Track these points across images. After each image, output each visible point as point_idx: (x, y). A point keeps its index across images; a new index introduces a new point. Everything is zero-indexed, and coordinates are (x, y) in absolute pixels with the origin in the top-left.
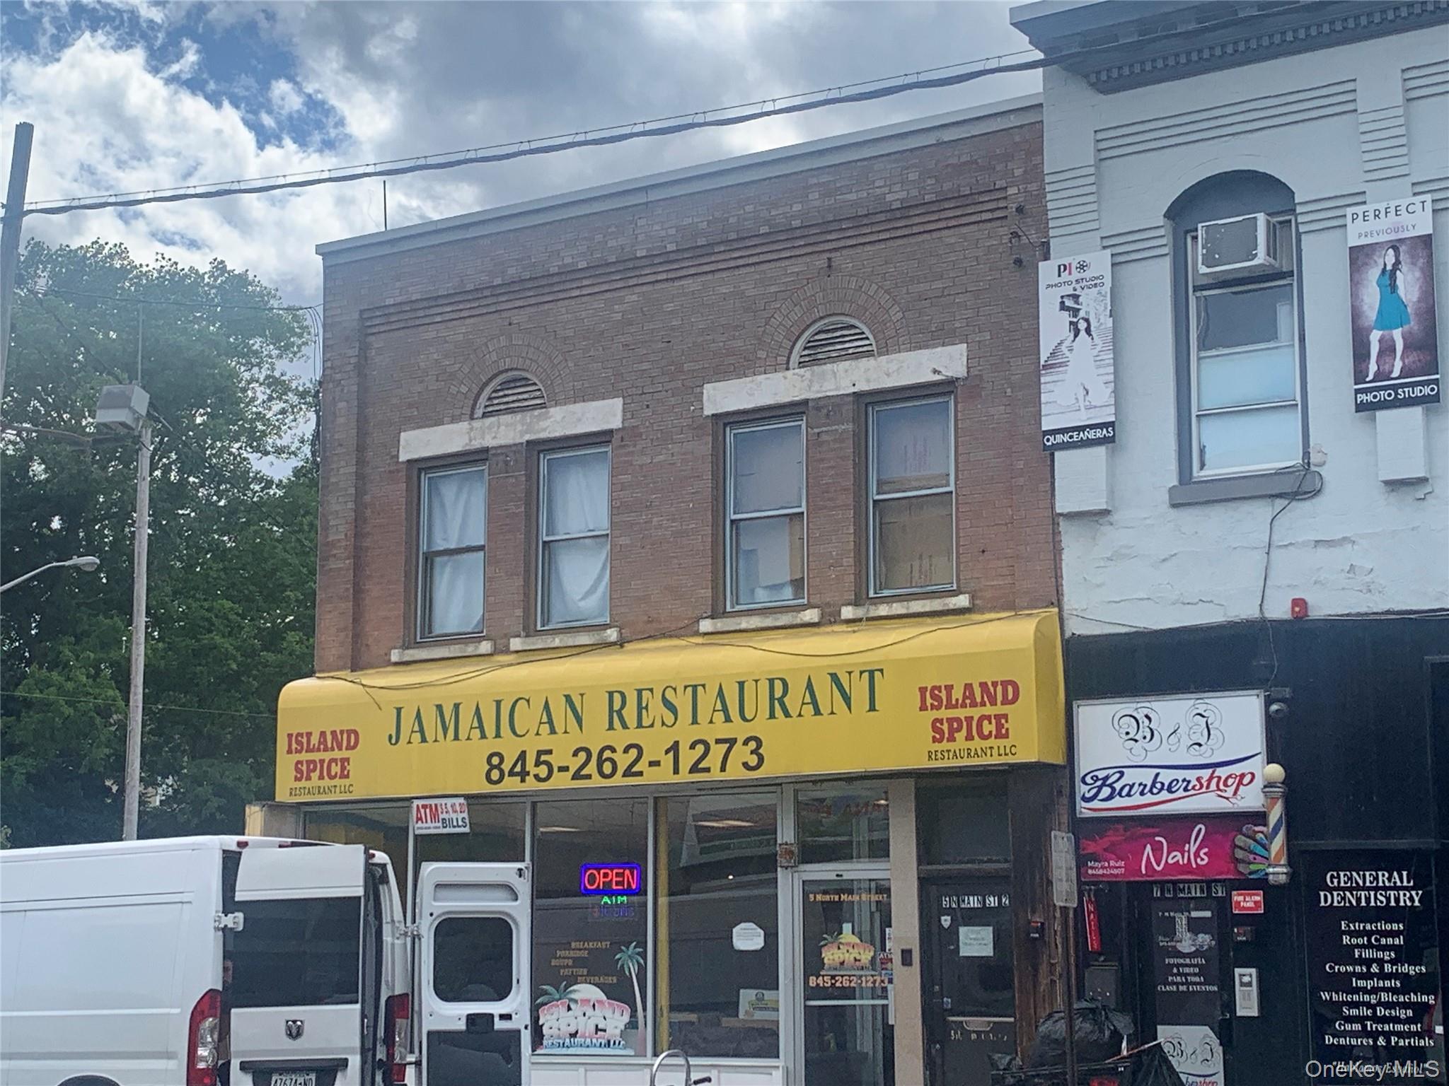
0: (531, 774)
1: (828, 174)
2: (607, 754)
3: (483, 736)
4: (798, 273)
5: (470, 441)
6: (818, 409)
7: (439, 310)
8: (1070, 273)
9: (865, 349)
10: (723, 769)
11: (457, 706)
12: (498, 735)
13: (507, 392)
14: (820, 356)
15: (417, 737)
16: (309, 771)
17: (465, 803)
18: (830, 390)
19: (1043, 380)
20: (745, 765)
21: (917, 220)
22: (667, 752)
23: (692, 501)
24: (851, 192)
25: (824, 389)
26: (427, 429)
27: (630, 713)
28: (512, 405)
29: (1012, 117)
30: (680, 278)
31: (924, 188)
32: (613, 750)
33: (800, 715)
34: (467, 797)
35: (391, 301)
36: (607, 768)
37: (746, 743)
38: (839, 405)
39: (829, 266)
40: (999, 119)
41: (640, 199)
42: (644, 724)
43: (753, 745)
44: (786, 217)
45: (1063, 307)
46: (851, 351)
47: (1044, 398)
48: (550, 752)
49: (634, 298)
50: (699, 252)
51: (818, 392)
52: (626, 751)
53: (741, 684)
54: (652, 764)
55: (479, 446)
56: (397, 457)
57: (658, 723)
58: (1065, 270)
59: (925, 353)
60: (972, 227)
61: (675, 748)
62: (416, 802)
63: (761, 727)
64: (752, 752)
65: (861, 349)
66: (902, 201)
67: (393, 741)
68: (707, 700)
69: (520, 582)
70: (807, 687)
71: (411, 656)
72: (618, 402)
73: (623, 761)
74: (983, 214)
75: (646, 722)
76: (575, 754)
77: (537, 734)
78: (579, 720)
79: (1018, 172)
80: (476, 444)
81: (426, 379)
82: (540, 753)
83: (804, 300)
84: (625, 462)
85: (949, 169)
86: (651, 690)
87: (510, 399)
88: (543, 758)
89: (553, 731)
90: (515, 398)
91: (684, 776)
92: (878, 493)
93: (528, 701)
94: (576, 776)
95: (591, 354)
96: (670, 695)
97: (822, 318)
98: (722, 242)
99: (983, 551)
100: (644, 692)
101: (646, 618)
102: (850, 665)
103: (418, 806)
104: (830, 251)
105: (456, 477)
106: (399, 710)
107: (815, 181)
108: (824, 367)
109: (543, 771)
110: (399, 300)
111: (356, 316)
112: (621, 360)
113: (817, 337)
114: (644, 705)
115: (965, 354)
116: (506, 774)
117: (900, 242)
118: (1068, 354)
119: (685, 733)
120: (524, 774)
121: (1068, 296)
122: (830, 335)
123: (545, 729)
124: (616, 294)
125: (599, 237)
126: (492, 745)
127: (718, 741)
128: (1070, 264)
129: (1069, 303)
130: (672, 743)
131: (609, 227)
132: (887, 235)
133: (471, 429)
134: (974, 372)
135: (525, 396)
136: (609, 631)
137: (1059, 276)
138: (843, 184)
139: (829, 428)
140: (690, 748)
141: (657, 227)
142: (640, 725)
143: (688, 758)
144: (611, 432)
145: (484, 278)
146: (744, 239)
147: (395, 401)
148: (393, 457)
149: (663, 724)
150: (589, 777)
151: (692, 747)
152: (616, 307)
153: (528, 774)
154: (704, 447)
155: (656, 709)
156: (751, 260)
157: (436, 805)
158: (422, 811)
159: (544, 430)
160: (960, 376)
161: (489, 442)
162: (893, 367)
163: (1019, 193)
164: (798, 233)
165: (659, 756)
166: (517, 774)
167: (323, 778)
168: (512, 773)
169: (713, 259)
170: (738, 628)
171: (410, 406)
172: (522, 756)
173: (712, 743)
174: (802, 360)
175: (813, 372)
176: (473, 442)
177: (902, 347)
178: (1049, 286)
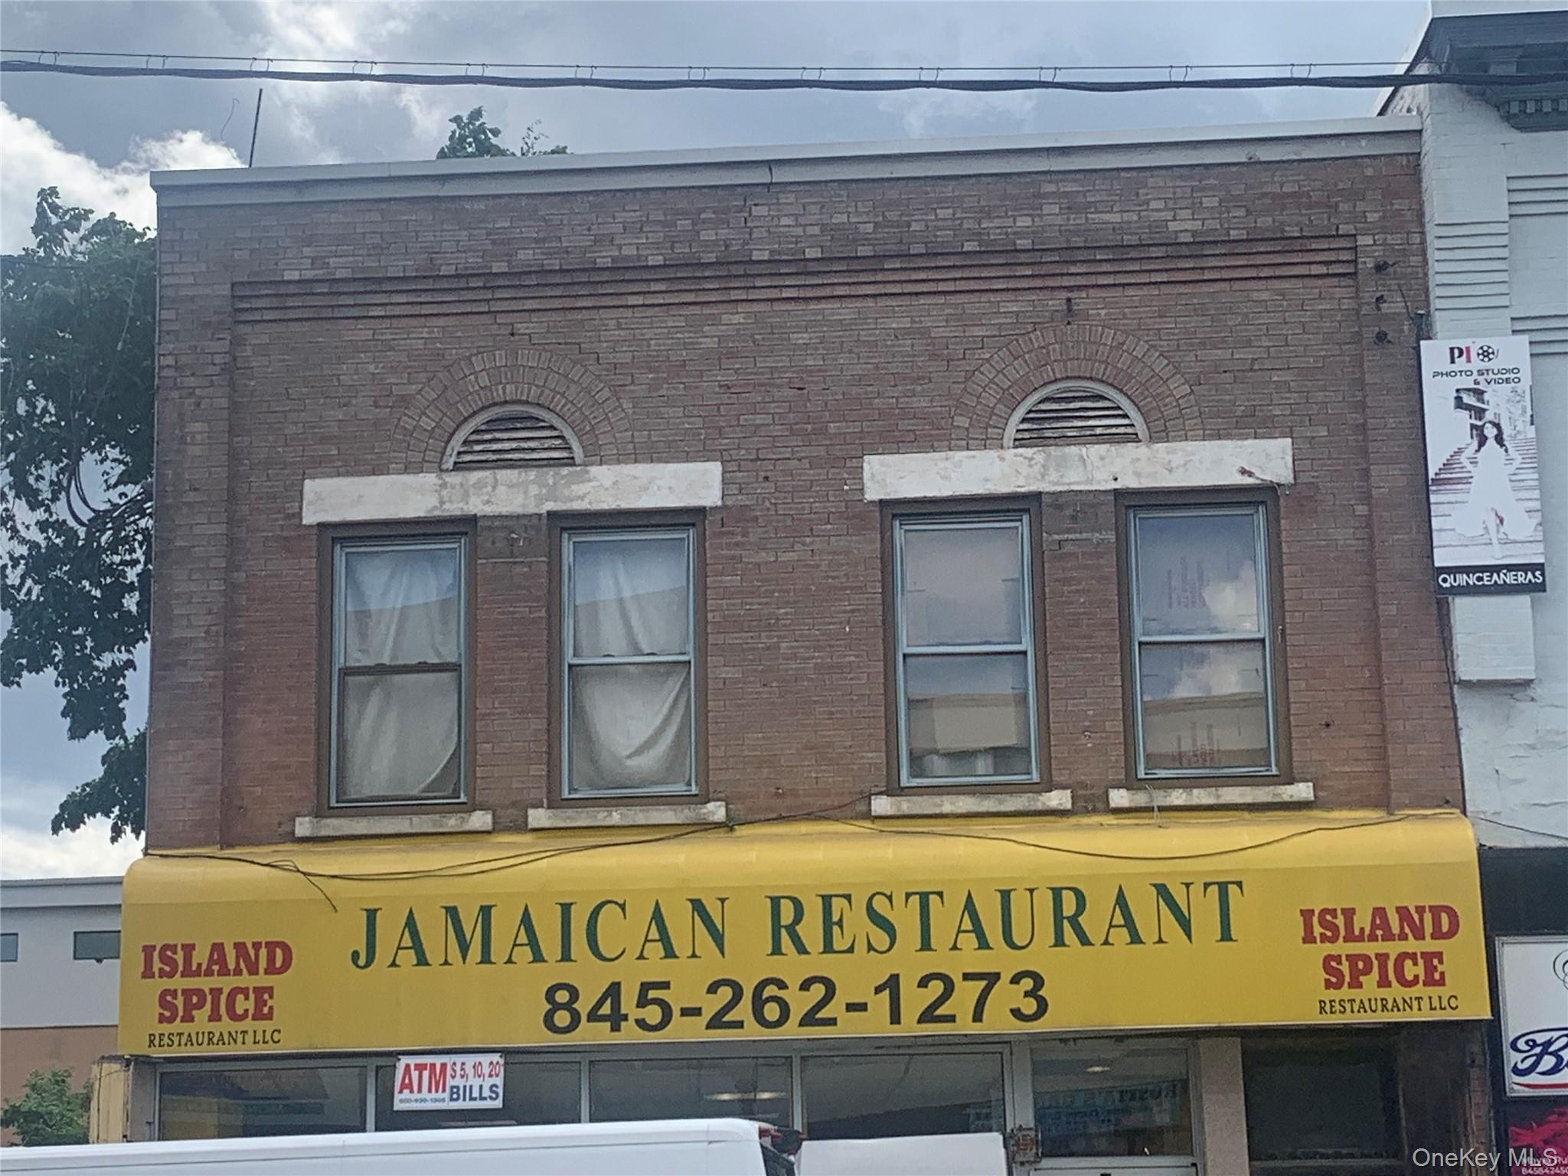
0: (631, 1019)
1: (1074, 181)
2: (771, 991)
3: (538, 957)
4: (1017, 314)
5: (442, 503)
6: (1060, 507)
7: (383, 299)
8: (1469, 361)
9: (1122, 430)
10: (978, 1017)
11: (486, 911)
12: (566, 957)
13: (498, 435)
14: (1048, 434)
15: (408, 957)
16: (189, 1007)
17: (502, 1061)
18: (1078, 483)
19: (1433, 498)
20: (1016, 1013)
21: (1212, 262)
22: (878, 990)
23: (849, 622)
24: (1111, 212)
25: (1066, 480)
26: (356, 479)
27: (811, 930)
28: (509, 456)
29: (1363, 143)
30: (819, 299)
31: (1228, 220)
32: (782, 985)
33: (1106, 942)
34: (504, 1052)
35: (295, 275)
36: (772, 1012)
37: (1016, 980)
38: (1092, 506)
39: (1069, 310)
40: (1343, 143)
41: (761, 177)
42: (836, 947)
43: (1027, 984)
44: (1006, 234)
45: (1459, 404)
46: (1098, 431)
47: (1435, 523)
48: (666, 985)
49: (736, 319)
50: (855, 266)
51: (1057, 484)
52: (805, 986)
53: (1006, 895)
54: (851, 1007)
55: (458, 513)
56: (299, 515)
57: (861, 946)
58: (1460, 355)
59: (1229, 445)
60: (1294, 281)
61: (892, 984)
62: (404, 1060)
63: (1040, 957)
64: (1027, 994)
65: (1114, 430)
66: (1194, 233)
67: (362, 961)
68: (946, 918)
69: (539, 724)
70: (1117, 902)
71: (334, 828)
72: (715, 469)
73: (800, 1003)
74: (1313, 267)
75: (839, 943)
76: (713, 989)
77: (641, 957)
78: (718, 938)
79: (1371, 217)
80: (454, 509)
81: (354, 401)
82: (646, 987)
83: (1029, 352)
84: (733, 557)
85: (1268, 201)
86: (848, 897)
87: (507, 446)
88: (652, 994)
89: (670, 953)
90: (514, 445)
91: (910, 1026)
92: (1144, 634)
93: (623, 907)
94: (715, 1023)
95: (664, 392)
96: (880, 905)
97: (1056, 380)
98: (898, 256)
99: (1328, 725)
100: (834, 900)
101: (773, 790)
102: (1188, 873)
103: (408, 1066)
104: (1070, 289)
105: (387, 555)
106: (372, 914)
107: (1052, 188)
108: (1067, 449)
109: (653, 1015)
110: (309, 274)
111: (225, 290)
112: (718, 406)
113: (1043, 407)
114: (835, 919)
115: (1290, 453)
116: (584, 1018)
117: (1183, 289)
118: (1470, 467)
119: (908, 963)
120: (616, 1020)
121: (1469, 390)
122: (1064, 406)
123: (656, 950)
124: (707, 311)
125: (684, 224)
126: (554, 972)
127: (967, 977)
128: (1468, 349)
129: (1468, 399)
130: (887, 977)
131: (704, 210)
132: (1164, 277)
133: (444, 485)
134: (1304, 478)
135: (532, 444)
136: (711, 806)
137: (1453, 362)
138: (1098, 198)
139: (1078, 536)
140: (919, 986)
141: (785, 221)
142: (828, 948)
143: (915, 1000)
144: (701, 511)
145: (473, 260)
146: (936, 254)
147: (290, 430)
148: (289, 517)
149: (870, 948)
150: (739, 1025)
151: (923, 983)
152: (706, 328)
153: (625, 1018)
154: (869, 546)
155: (856, 924)
156: (942, 287)
157: (444, 1066)
158: (415, 1074)
159: (582, 498)
160: (1283, 481)
161: (476, 506)
162: (1177, 460)
163: (1375, 244)
164: (1023, 258)
165: (866, 996)
166: (603, 1018)
167: (219, 1019)
168: (593, 1016)
169: (879, 277)
170: (937, 811)
171: (325, 439)
172: (613, 991)
173: (957, 979)
174: (1020, 436)
175: (1049, 455)
176: (447, 506)
177: (1190, 433)
178: (1436, 374)
